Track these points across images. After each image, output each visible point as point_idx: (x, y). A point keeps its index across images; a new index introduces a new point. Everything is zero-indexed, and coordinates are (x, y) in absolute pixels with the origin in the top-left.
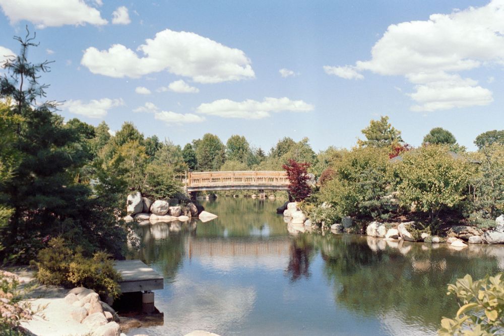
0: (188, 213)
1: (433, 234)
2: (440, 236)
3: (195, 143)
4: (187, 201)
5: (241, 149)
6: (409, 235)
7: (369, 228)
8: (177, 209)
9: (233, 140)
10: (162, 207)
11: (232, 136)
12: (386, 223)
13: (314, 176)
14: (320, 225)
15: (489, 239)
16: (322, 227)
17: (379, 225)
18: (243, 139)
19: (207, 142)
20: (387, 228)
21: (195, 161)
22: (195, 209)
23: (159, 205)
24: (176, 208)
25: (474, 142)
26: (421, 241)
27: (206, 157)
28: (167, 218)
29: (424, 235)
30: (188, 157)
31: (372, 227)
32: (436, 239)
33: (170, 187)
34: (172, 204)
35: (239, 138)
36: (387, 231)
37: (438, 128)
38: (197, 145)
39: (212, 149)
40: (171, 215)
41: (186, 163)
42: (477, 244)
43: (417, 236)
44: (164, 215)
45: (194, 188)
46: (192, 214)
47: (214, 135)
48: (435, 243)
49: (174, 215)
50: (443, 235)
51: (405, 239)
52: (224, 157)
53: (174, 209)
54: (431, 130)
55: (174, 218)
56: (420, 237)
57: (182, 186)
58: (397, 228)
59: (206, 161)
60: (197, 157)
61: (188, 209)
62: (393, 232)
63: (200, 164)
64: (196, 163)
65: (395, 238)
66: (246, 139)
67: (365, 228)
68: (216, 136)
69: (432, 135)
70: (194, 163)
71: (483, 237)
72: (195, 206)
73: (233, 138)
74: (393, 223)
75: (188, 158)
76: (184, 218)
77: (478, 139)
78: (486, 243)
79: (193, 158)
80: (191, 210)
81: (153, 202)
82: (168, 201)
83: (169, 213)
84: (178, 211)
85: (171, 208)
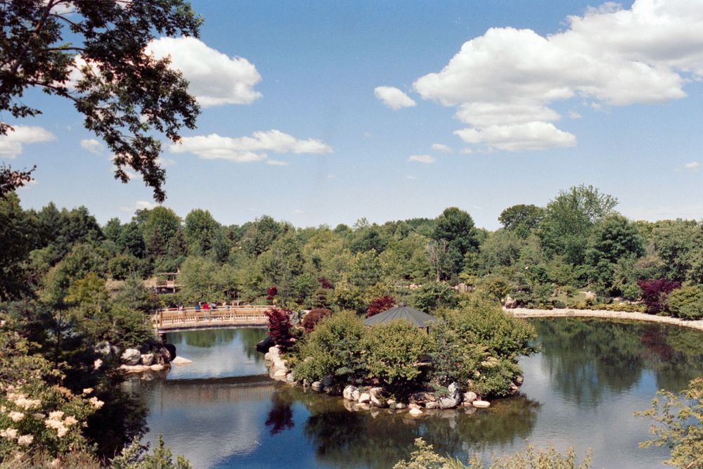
0: (161, 359)
1: (398, 401)
2: (403, 402)
3: (139, 214)
4: (159, 346)
5: (205, 230)
6: (377, 402)
7: (345, 391)
8: (150, 357)
9: (193, 215)
10: (133, 357)
11: (193, 211)
12: (360, 388)
13: (298, 314)
14: (301, 382)
15: (442, 406)
16: (304, 385)
17: (354, 390)
18: (207, 214)
19: (158, 219)
20: (361, 392)
21: (142, 245)
22: (168, 354)
23: (129, 355)
24: (148, 355)
25: (499, 219)
26: (387, 406)
27: (157, 240)
28: (138, 368)
29: (390, 402)
30: (133, 240)
31: (348, 391)
32: (400, 405)
33: (141, 333)
34: (143, 351)
35: (202, 212)
36: (360, 395)
37: (453, 208)
38: (142, 217)
39: (164, 228)
40: (143, 364)
41: (129, 248)
42: (432, 409)
43: (384, 403)
44: (135, 365)
45: (166, 329)
46: (165, 360)
47: (167, 208)
48: (397, 409)
49: (146, 364)
50: (407, 402)
51: (375, 405)
52: (182, 240)
53: (146, 357)
54: (444, 210)
55: (146, 367)
56: (386, 404)
57: (153, 328)
58: (369, 393)
59: (158, 245)
60: (145, 240)
61: (160, 355)
62: (365, 396)
63: (149, 250)
64: (144, 249)
65: (367, 402)
66: (211, 215)
67: (342, 390)
68: (170, 210)
69: (446, 217)
70: (141, 248)
71: (437, 403)
72: (168, 352)
73: (194, 213)
74: (366, 387)
75: (133, 242)
76: (157, 367)
77: (503, 215)
78: (439, 408)
79: (139, 242)
80: (164, 356)
81: (123, 351)
82: (139, 349)
83: (140, 362)
84: (150, 360)
85: (143, 356)
